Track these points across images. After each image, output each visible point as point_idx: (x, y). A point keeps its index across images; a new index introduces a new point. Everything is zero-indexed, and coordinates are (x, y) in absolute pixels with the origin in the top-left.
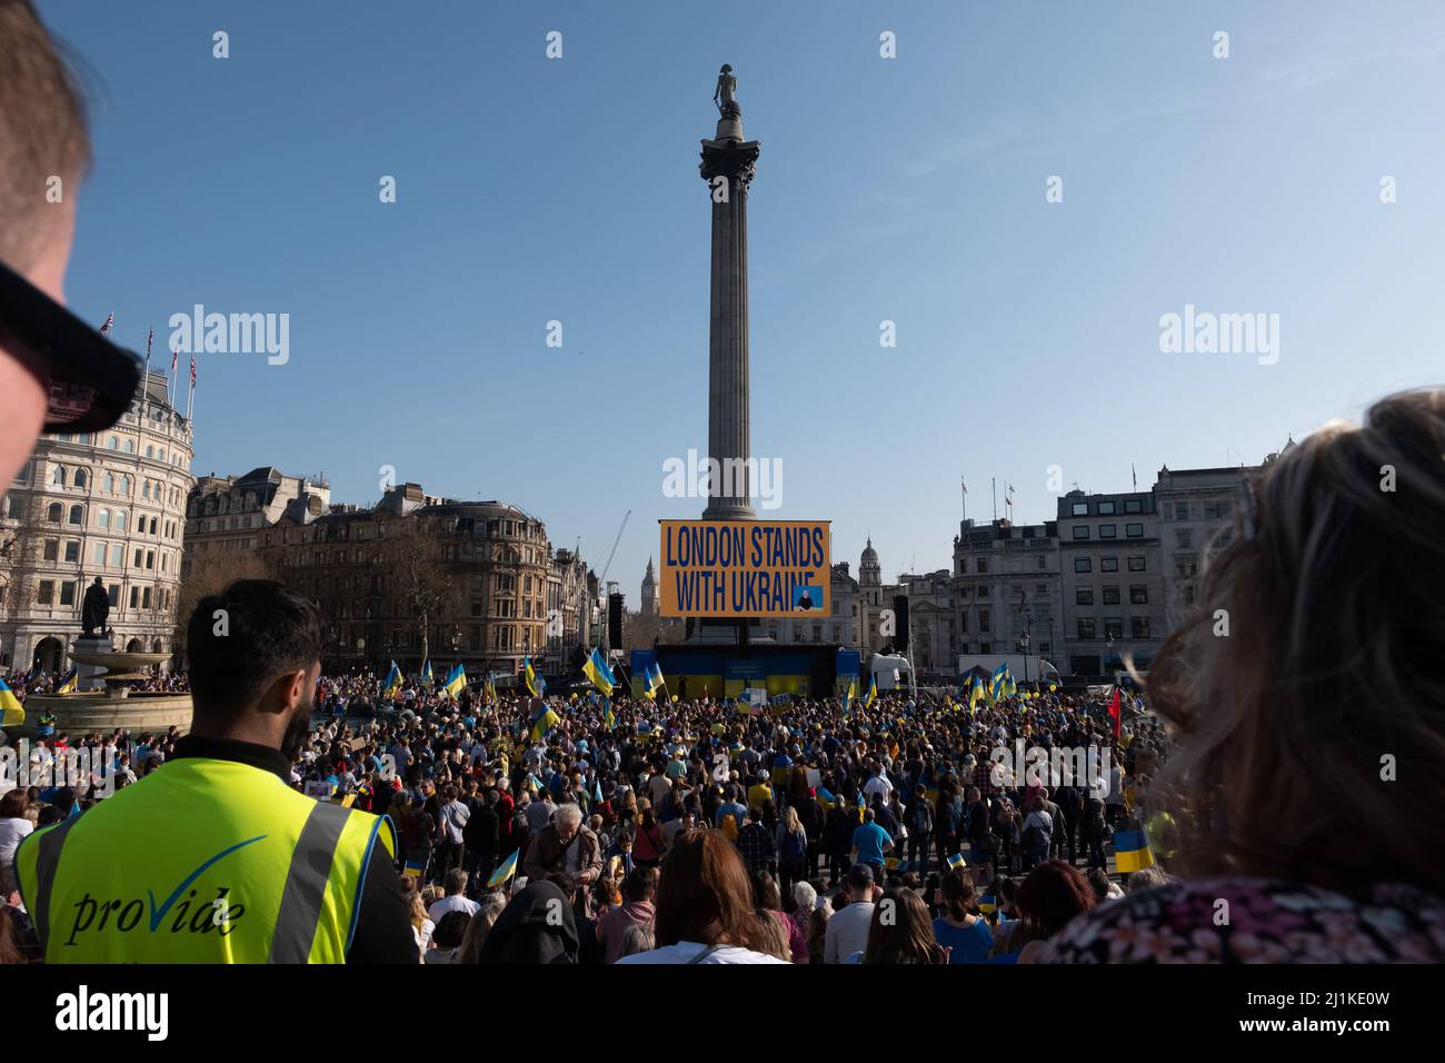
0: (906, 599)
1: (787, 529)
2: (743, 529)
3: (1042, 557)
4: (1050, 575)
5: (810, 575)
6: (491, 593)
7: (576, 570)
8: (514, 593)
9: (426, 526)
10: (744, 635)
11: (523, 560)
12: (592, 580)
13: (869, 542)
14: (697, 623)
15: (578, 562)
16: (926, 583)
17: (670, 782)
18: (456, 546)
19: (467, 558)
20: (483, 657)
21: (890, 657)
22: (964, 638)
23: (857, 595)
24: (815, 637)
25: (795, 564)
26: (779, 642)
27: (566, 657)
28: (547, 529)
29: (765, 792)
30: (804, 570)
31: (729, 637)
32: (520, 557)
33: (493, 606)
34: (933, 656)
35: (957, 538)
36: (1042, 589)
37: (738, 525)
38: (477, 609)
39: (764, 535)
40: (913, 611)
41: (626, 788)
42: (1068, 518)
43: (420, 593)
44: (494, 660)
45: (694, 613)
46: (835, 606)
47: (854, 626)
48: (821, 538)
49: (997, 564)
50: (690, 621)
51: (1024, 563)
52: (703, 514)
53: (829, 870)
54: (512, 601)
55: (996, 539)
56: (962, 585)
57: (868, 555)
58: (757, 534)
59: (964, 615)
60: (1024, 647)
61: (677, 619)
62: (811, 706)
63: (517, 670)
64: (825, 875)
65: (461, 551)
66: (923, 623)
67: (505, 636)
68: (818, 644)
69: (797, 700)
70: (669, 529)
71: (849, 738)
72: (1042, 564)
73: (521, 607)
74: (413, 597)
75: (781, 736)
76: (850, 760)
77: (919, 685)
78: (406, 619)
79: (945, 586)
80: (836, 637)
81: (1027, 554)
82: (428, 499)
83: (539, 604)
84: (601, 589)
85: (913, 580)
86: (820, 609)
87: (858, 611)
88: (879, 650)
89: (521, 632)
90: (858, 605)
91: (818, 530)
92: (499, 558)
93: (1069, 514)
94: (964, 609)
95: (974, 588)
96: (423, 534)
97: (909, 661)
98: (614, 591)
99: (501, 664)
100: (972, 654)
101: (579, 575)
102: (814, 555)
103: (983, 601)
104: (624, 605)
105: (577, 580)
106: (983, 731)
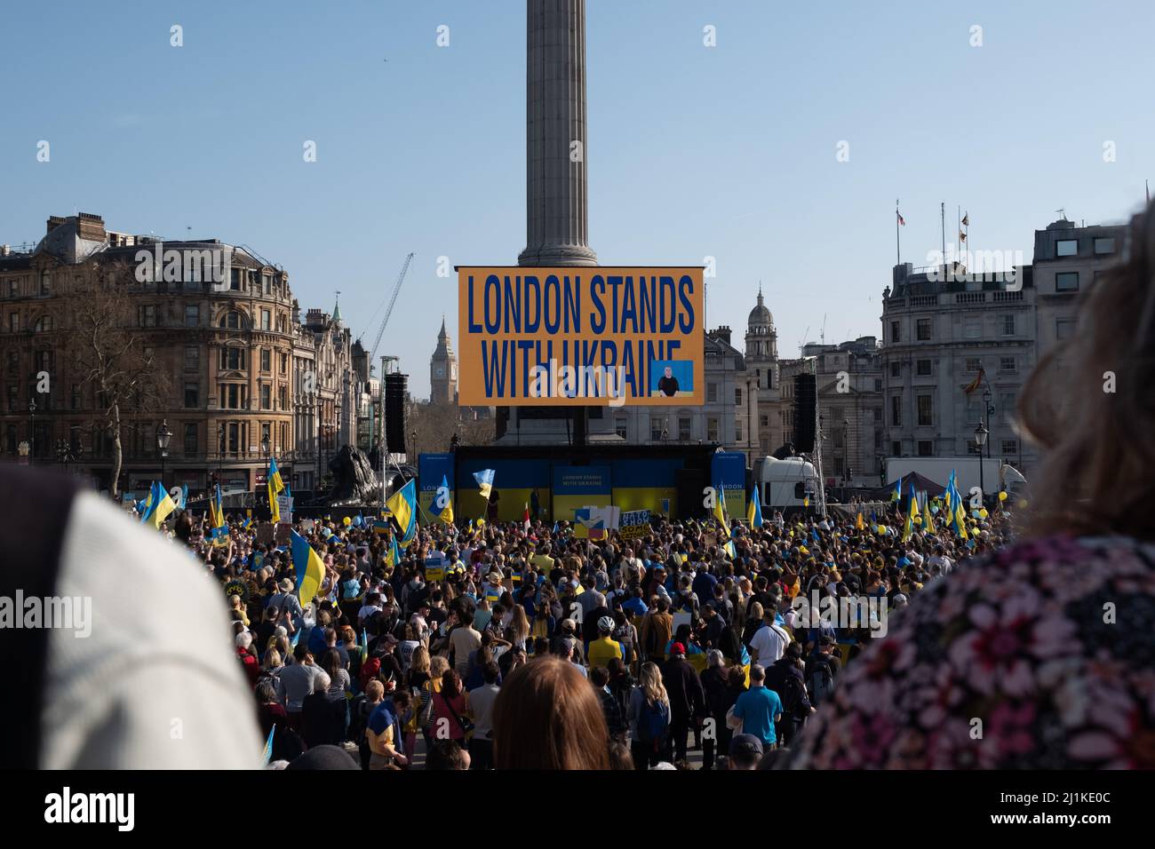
0: (812, 378)
1: (642, 280)
2: (578, 279)
3: (1010, 318)
4: (1021, 343)
5: (675, 344)
6: (213, 372)
7: (336, 340)
8: (245, 374)
9: (112, 277)
10: (580, 432)
11: (257, 327)
12: (359, 354)
13: (760, 298)
14: (513, 415)
15: (337, 328)
16: (842, 356)
17: (479, 636)
18: (158, 306)
19: (175, 324)
20: (202, 466)
21: (789, 461)
22: (895, 434)
23: (743, 374)
24: (681, 434)
25: (653, 330)
26: (631, 441)
27: (324, 466)
28: (290, 281)
29: (612, 648)
30: (666, 337)
31: (557, 435)
32: (252, 322)
33: (215, 393)
34: (850, 460)
35: (887, 291)
36: (1008, 364)
37: (571, 274)
38: (192, 397)
39: (609, 288)
40: (822, 396)
41: (415, 644)
42: (1049, 260)
43: (107, 374)
44: (218, 471)
45: (507, 401)
46: (711, 390)
47: (738, 418)
48: (691, 291)
49: (945, 328)
50: (503, 412)
51: (984, 327)
52: (520, 258)
53: (701, 753)
54: (243, 386)
55: (943, 292)
56: (893, 358)
57: (759, 315)
58: (598, 287)
59: (896, 402)
60: (980, 446)
61: (483, 410)
62: (677, 530)
63: (254, 485)
64: (696, 759)
65: (166, 314)
66: (837, 413)
67: (234, 436)
68: (687, 444)
69: (656, 522)
70: (471, 279)
71: (729, 574)
72: (1010, 328)
73: (256, 394)
74: (97, 382)
75: (633, 572)
76: (729, 604)
77: (829, 500)
78: (86, 412)
79: (870, 360)
80: (712, 434)
81: (986, 314)
82: (114, 237)
83: (283, 390)
84: (372, 368)
85: (822, 352)
86: (689, 394)
87: (744, 397)
88: (774, 451)
89: (256, 428)
90: (744, 388)
91: (686, 280)
92: (222, 323)
93: (1050, 255)
94: (895, 394)
95: (910, 364)
96: (108, 289)
97: (816, 466)
98: (392, 369)
99: (228, 476)
100: (906, 456)
101: (338, 349)
102: (681, 316)
103: (924, 381)
104: (408, 389)
105: (336, 353)
106: (918, 562)
